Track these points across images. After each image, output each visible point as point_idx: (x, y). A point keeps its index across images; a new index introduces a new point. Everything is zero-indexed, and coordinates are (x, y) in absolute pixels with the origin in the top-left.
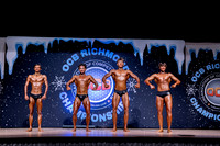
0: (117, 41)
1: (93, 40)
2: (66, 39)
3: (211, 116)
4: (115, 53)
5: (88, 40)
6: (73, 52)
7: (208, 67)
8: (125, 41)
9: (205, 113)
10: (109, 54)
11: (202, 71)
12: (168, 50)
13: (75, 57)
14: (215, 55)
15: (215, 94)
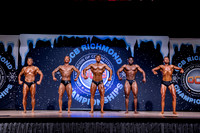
0: (111, 37)
1: (91, 37)
2: (69, 36)
3: (191, 100)
4: (110, 47)
5: (87, 36)
6: (75, 47)
7: (189, 59)
8: (119, 37)
9: (186, 98)
10: (105, 49)
11: (183, 62)
12: (155, 44)
13: (77, 51)
14: (195, 49)
15: (194, 81)
